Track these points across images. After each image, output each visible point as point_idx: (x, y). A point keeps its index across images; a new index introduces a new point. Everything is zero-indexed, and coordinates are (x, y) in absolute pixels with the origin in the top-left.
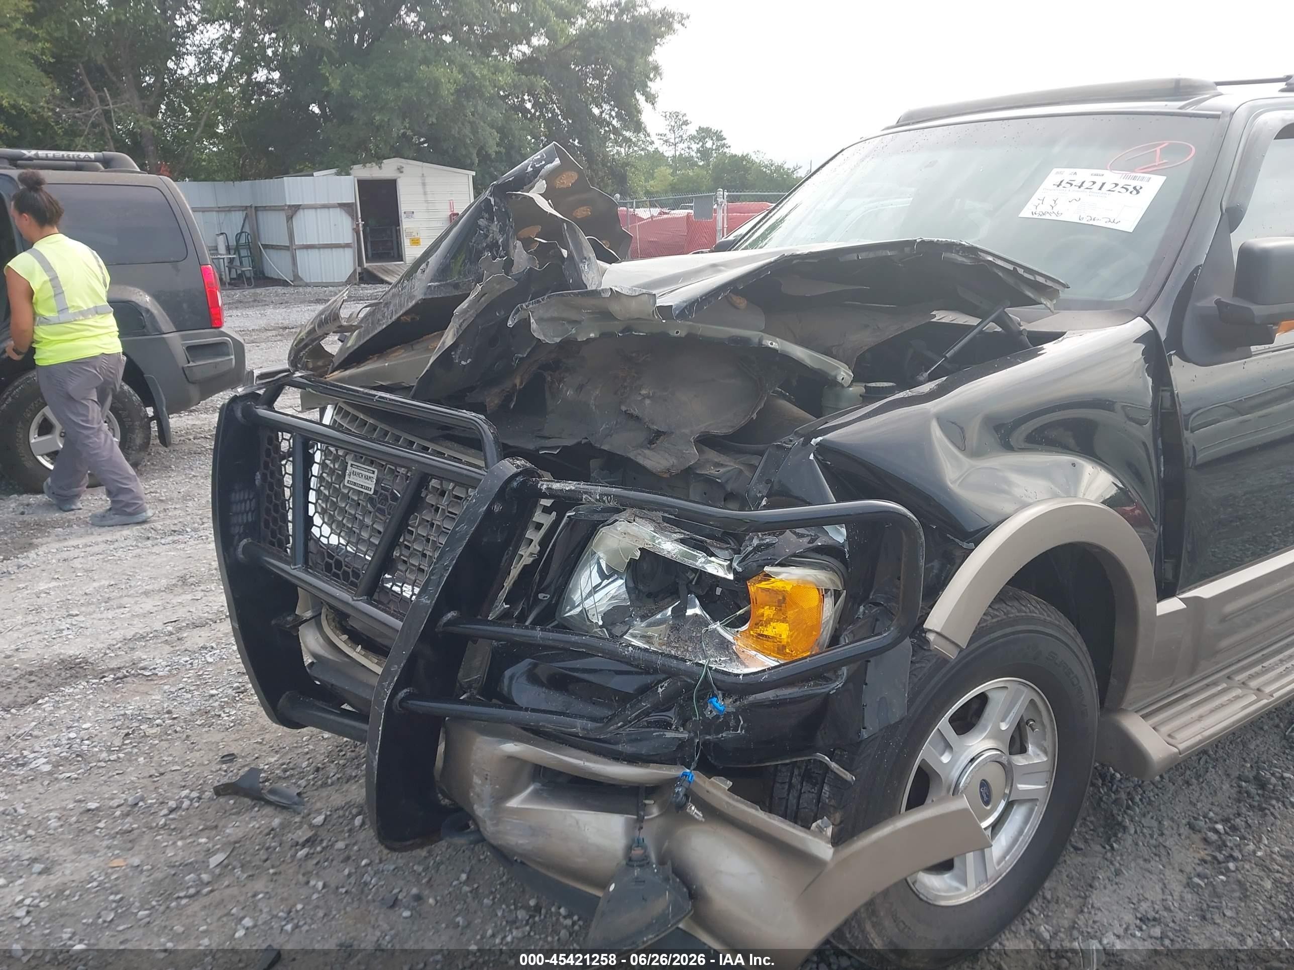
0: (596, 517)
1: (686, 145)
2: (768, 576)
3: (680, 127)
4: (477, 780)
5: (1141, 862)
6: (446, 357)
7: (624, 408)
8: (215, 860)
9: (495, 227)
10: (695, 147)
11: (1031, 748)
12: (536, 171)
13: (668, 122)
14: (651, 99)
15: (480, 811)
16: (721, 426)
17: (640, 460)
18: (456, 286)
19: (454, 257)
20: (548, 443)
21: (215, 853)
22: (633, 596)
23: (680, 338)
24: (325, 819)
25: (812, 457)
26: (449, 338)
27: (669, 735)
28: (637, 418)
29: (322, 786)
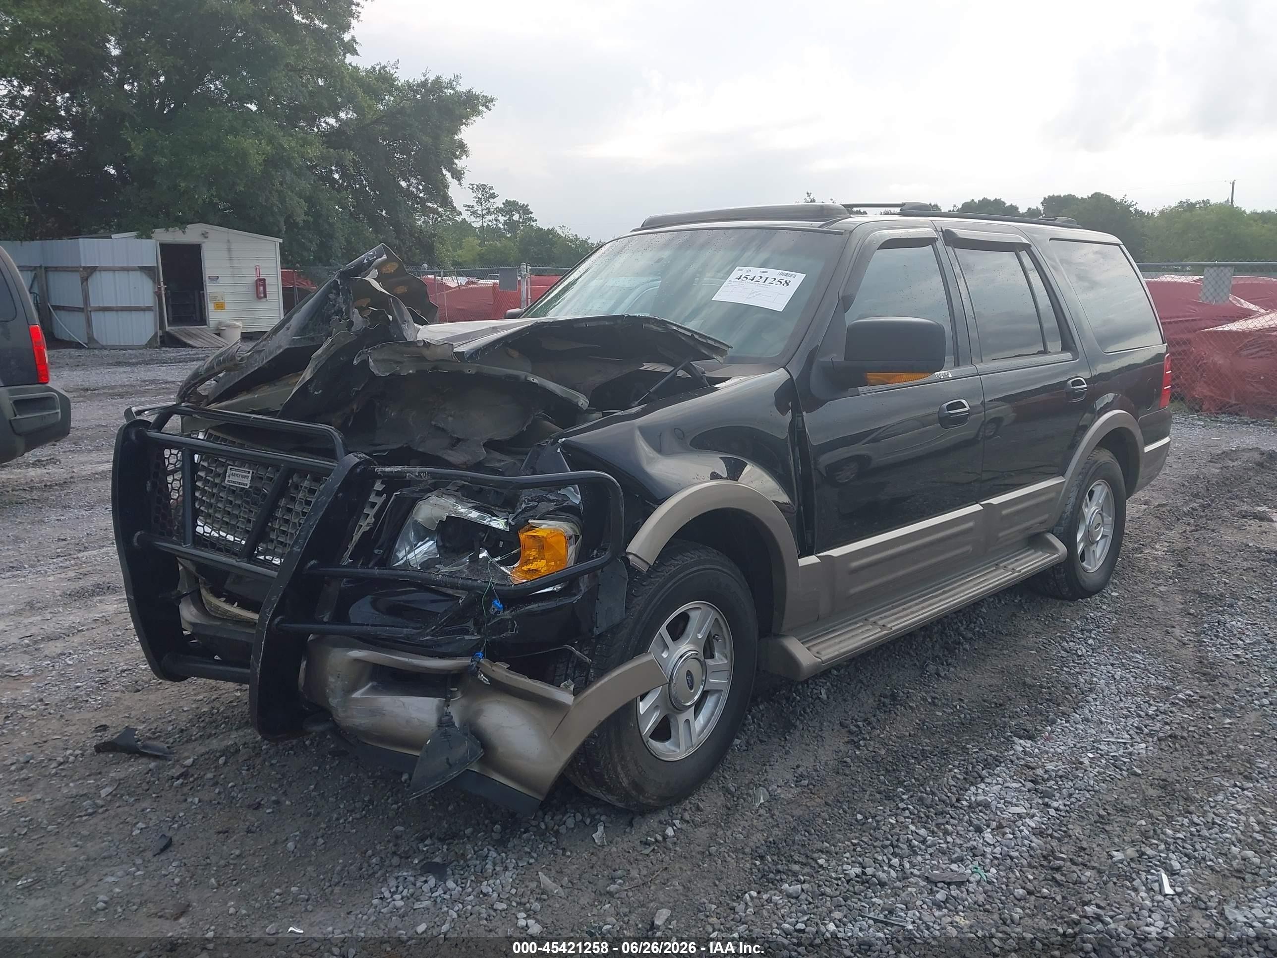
0: (415, 495)
1: (493, 217)
2: (533, 528)
3: (487, 199)
4: (332, 679)
5: (803, 746)
6: (304, 389)
7: (433, 423)
8: (103, 793)
9: (341, 299)
10: (502, 219)
11: (716, 654)
12: (370, 263)
13: (475, 195)
14: (458, 175)
15: (334, 702)
16: (501, 434)
17: (446, 457)
18: (312, 339)
19: (311, 319)
20: (378, 448)
21: (103, 788)
22: (442, 551)
23: (471, 375)
24: (194, 762)
25: (559, 450)
26: (307, 374)
27: (467, 638)
28: (443, 430)
29: (187, 742)
